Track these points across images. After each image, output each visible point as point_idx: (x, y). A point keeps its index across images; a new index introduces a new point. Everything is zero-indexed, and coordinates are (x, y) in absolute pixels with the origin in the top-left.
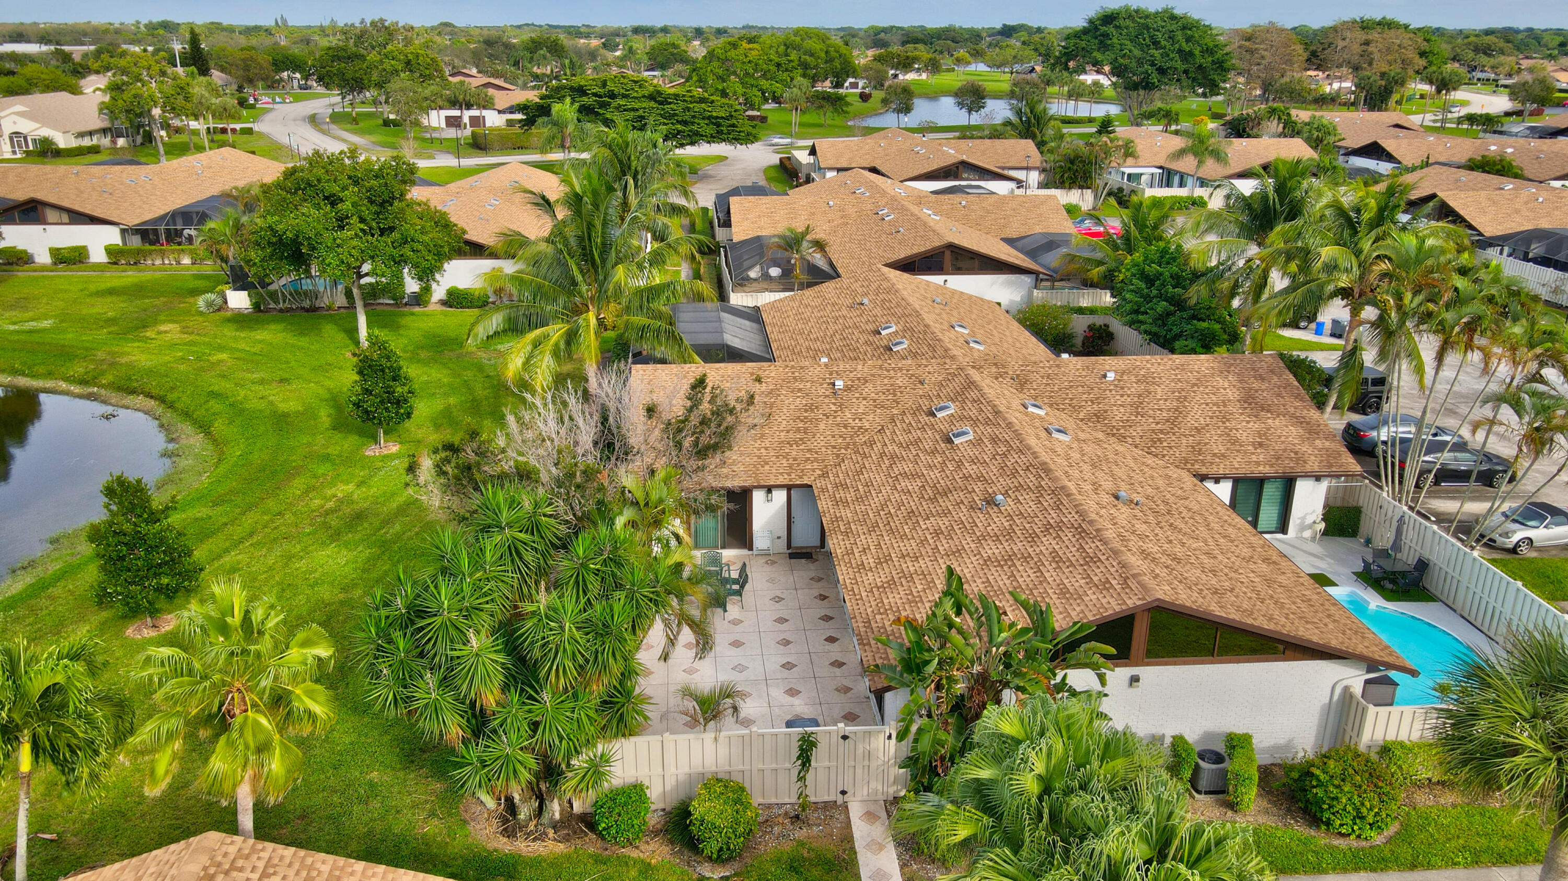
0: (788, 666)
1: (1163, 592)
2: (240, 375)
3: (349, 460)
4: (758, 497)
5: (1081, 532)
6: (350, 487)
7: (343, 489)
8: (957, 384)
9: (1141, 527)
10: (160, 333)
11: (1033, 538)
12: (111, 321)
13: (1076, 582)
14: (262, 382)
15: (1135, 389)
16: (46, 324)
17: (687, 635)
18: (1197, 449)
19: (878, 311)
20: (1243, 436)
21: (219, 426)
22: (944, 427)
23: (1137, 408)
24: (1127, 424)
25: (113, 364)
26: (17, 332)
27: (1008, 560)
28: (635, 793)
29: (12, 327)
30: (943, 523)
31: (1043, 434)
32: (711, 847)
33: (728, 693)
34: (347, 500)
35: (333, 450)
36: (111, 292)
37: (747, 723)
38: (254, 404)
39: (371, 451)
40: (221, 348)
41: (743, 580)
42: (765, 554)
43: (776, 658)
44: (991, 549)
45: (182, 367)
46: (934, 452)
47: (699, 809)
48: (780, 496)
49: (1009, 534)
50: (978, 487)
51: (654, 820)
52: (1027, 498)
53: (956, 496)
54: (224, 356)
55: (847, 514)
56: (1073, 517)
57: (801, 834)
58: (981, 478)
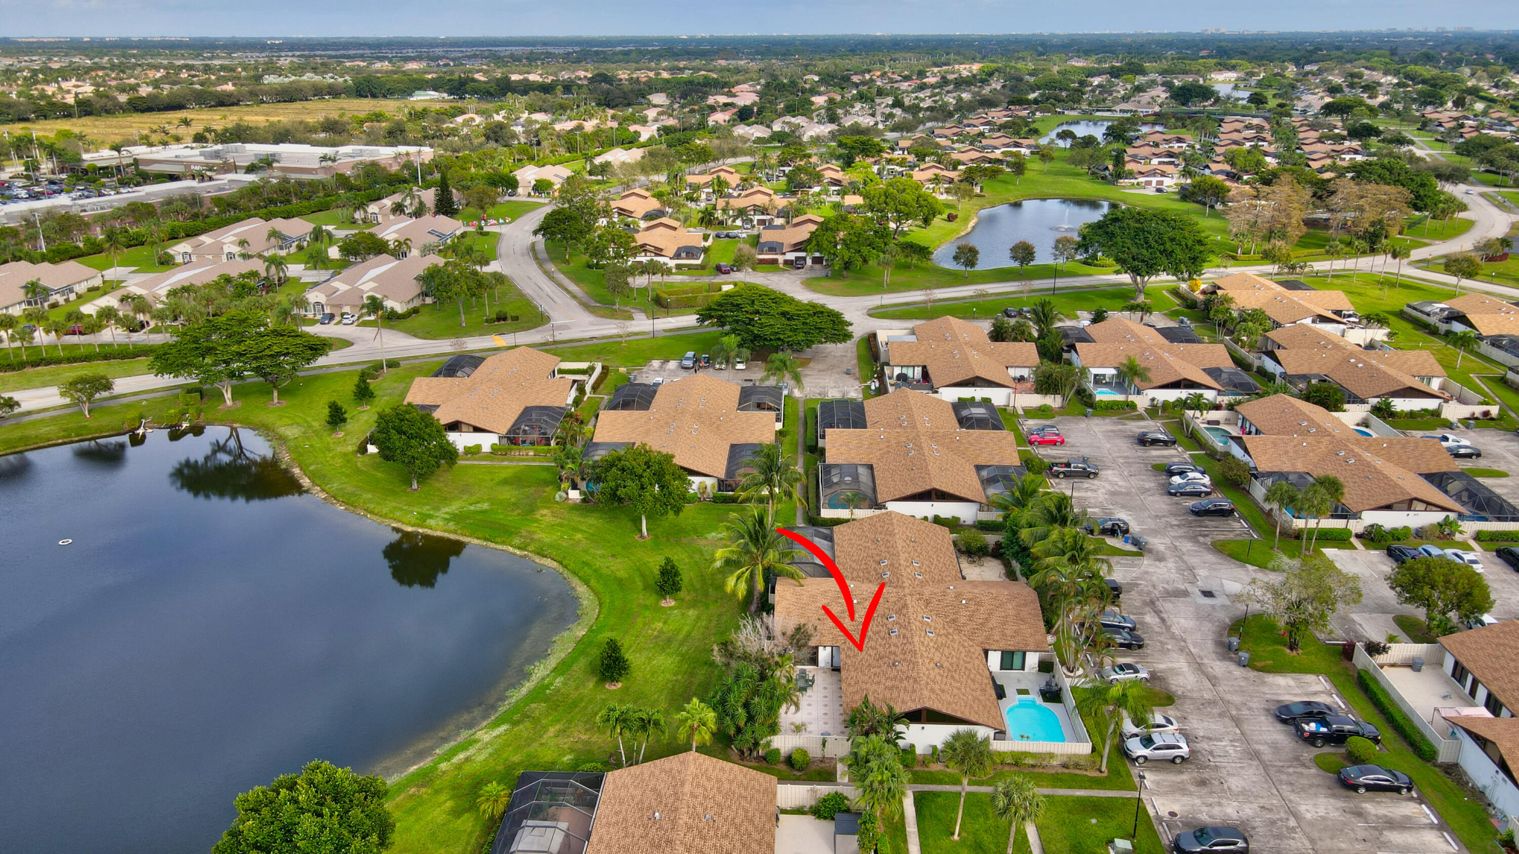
0: (825, 714)
1: (927, 705)
2: (592, 551)
3: (658, 609)
4: (821, 649)
5: (915, 681)
6: (661, 625)
7: (659, 625)
8: (899, 605)
9: (938, 678)
10: (542, 516)
11: (902, 680)
12: (515, 505)
13: (907, 698)
14: (603, 556)
15: (973, 608)
16: (485, 506)
17: (793, 708)
18: (988, 638)
19: (883, 549)
20: (1008, 632)
21: (593, 582)
22: (890, 626)
23: (971, 618)
24: (965, 625)
25: (532, 539)
26: (475, 512)
27: (891, 688)
28: (777, 751)
29: (472, 508)
30: (878, 670)
31: (923, 634)
32: (797, 767)
33: (803, 725)
34: (661, 632)
35: (648, 602)
36: (505, 482)
37: (810, 732)
38: (605, 571)
39: (663, 604)
40: (576, 530)
41: (813, 681)
42: (822, 668)
43: (823, 710)
44: (889, 683)
45: (564, 544)
46: (883, 638)
47: (794, 756)
48: (829, 649)
49: (895, 677)
50: (892, 657)
51: (782, 759)
52: (905, 664)
53: (886, 660)
54: (579, 536)
55: (849, 661)
56: (915, 675)
57: (823, 765)
58: (894, 653)
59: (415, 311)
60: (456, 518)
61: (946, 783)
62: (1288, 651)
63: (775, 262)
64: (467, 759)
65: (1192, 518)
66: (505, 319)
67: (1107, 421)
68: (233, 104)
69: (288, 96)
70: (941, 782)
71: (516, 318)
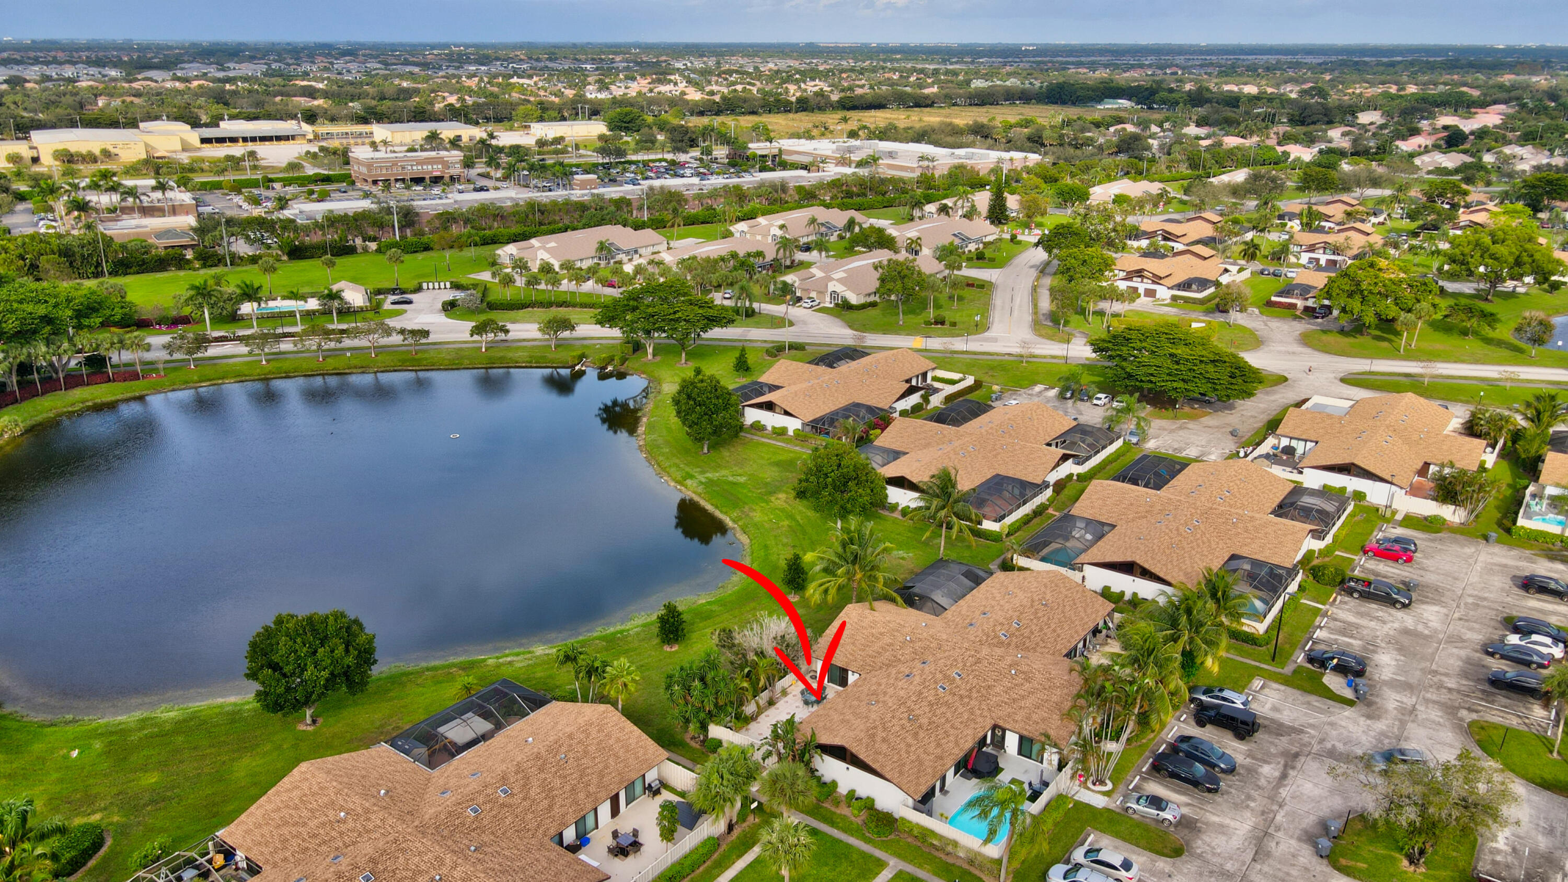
1: (847, 745)
2: (782, 538)
5: (866, 722)
8: (946, 654)
9: (896, 728)
10: (777, 499)
12: (766, 485)
14: (785, 545)
16: (742, 480)
19: (1003, 602)
20: (1035, 717)
22: (914, 670)
23: (1008, 690)
25: (747, 515)
26: (731, 483)
27: (844, 721)
28: (718, 741)
29: (732, 479)
36: (778, 463)
38: (773, 557)
44: (848, 717)
45: (769, 526)
49: (859, 714)
50: (880, 696)
52: (880, 706)
54: (785, 523)
55: (850, 689)
56: (873, 717)
58: (886, 694)
59: (873, 305)
60: (710, 483)
61: (838, 828)
62: (1405, 862)
63: (1293, 306)
64: (510, 663)
65: (1487, 687)
66: (943, 323)
67: (1514, 553)
68: (926, 106)
69: (983, 99)
70: (832, 823)
71: (954, 324)
